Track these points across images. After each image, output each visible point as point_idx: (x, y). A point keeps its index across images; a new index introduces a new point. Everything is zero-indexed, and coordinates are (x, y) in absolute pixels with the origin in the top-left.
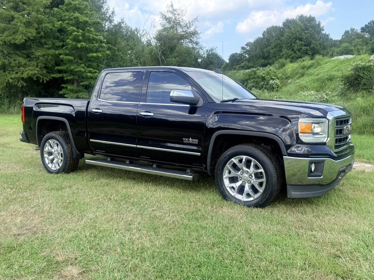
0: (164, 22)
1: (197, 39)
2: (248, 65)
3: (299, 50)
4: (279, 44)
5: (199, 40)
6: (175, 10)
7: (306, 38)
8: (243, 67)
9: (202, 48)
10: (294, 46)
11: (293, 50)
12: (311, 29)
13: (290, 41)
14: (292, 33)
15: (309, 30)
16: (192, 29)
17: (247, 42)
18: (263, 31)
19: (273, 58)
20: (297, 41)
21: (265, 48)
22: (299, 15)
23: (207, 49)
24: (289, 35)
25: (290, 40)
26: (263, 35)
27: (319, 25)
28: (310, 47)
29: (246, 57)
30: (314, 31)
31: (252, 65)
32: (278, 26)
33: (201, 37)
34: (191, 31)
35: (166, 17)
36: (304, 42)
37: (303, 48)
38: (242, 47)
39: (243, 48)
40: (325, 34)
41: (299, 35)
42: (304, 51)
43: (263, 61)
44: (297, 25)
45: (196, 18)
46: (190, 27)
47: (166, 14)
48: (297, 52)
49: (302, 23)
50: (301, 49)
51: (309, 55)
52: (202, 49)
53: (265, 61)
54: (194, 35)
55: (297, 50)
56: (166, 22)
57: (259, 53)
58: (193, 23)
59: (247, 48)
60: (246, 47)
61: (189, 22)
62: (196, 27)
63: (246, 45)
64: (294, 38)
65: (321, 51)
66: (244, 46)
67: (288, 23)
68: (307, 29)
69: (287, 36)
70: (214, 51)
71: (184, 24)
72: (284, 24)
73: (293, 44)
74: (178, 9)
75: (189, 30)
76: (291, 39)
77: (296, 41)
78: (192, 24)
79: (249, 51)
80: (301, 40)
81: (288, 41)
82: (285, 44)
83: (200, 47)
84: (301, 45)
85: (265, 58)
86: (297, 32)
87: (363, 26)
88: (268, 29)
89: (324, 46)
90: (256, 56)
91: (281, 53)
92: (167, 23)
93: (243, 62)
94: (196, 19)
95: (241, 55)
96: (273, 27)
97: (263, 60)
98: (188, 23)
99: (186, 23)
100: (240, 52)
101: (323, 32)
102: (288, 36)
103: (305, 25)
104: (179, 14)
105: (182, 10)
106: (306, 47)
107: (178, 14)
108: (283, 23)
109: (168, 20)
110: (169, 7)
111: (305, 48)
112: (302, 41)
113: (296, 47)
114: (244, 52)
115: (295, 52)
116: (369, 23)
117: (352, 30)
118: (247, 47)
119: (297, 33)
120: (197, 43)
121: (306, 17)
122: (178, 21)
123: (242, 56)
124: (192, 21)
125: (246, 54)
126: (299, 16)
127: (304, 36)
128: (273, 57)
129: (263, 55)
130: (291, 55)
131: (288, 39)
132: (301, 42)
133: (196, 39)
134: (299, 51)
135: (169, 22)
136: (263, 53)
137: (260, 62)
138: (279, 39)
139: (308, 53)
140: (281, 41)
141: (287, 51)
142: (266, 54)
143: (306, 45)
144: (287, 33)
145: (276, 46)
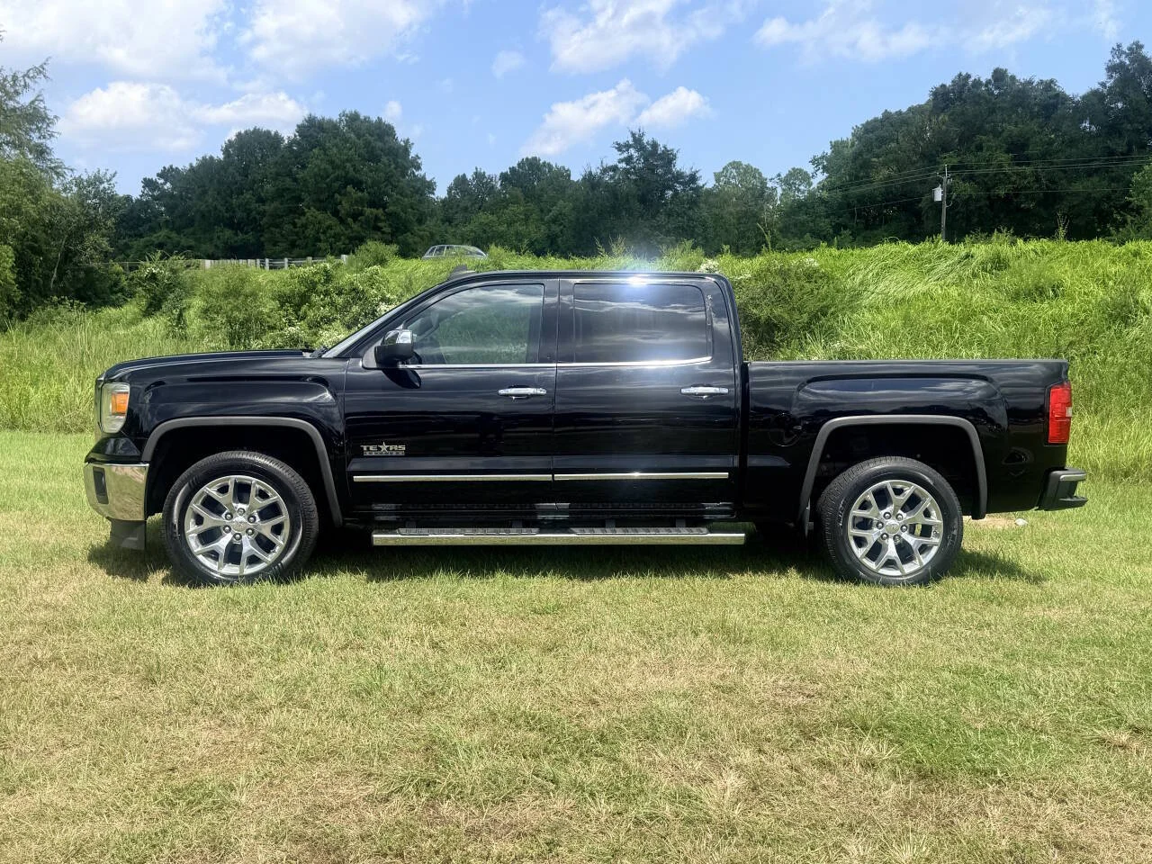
1: (44, 137)
2: (179, 243)
3: (355, 216)
4: (288, 189)
5: (49, 143)
7: (375, 183)
9: (59, 170)
10: (340, 203)
11: (336, 213)
12: (384, 159)
13: (325, 185)
14: (332, 162)
15: (380, 161)
16: (24, 100)
17: (164, 168)
18: (226, 140)
19: (273, 229)
20: (349, 188)
21: (235, 196)
22: (347, 112)
23: (77, 175)
24: (322, 167)
25: (327, 184)
26: (226, 151)
27: (406, 149)
28: (386, 210)
30: (393, 166)
31: (192, 243)
32: (273, 133)
33: (58, 133)
34: (17, 106)
36: (369, 193)
37: (368, 211)
38: (145, 179)
39: (148, 183)
40: (424, 177)
41: (354, 170)
42: (368, 222)
43: (228, 233)
44: (346, 140)
45: (42, 66)
46: (16, 92)
48: (349, 220)
49: (359, 136)
50: (361, 214)
51: (383, 233)
52: (57, 173)
53: (236, 235)
54: (31, 122)
55: (348, 215)
57: (216, 208)
58: (28, 80)
59: (165, 187)
60: (162, 181)
62: (38, 96)
63: (160, 176)
64: (337, 179)
65: (415, 228)
66: (154, 177)
67: (315, 131)
68: (376, 159)
69: (316, 170)
70: (106, 185)
72: (302, 130)
73: (337, 195)
75: (11, 104)
76: (328, 180)
77: (346, 187)
78: (26, 86)
79: (171, 196)
80: (358, 185)
81: (319, 185)
82: (309, 192)
83: (53, 165)
84: (360, 201)
85: (235, 225)
86: (347, 160)
87: (506, 170)
88: (239, 135)
89: (422, 214)
90: (203, 216)
91: (299, 219)
93: (152, 230)
94: (40, 71)
95: (144, 205)
96: (256, 131)
97: (230, 231)
98: (9, 79)
100: (141, 196)
101: (419, 173)
102: (320, 170)
103: (368, 144)
106: (374, 211)
108: (298, 126)
111: (372, 213)
112: (362, 191)
113: (345, 206)
114: (155, 198)
115: (342, 221)
116: (519, 164)
117: (479, 176)
118: (165, 184)
119: (348, 165)
120: (41, 152)
121: (367, 120)
123: (148, 207)
124: (26, 75)
125: (161, 205)
126: (347, 116)
127: (367, 173)
128: (271, 225)
129: (227, 215)
130: (329, 227)
131: (319, 179)
132: (360, 194)
133: (40, 138)
134: (355, 220)
136: (228, 211)
137: (219, 237)
138: (290, 174)
139: (378, 229)
140: (295, 180)
141: (320, 216)
142: (239, 214)
143: (372, 204)
144: (316, 162)
145: (280, 194)
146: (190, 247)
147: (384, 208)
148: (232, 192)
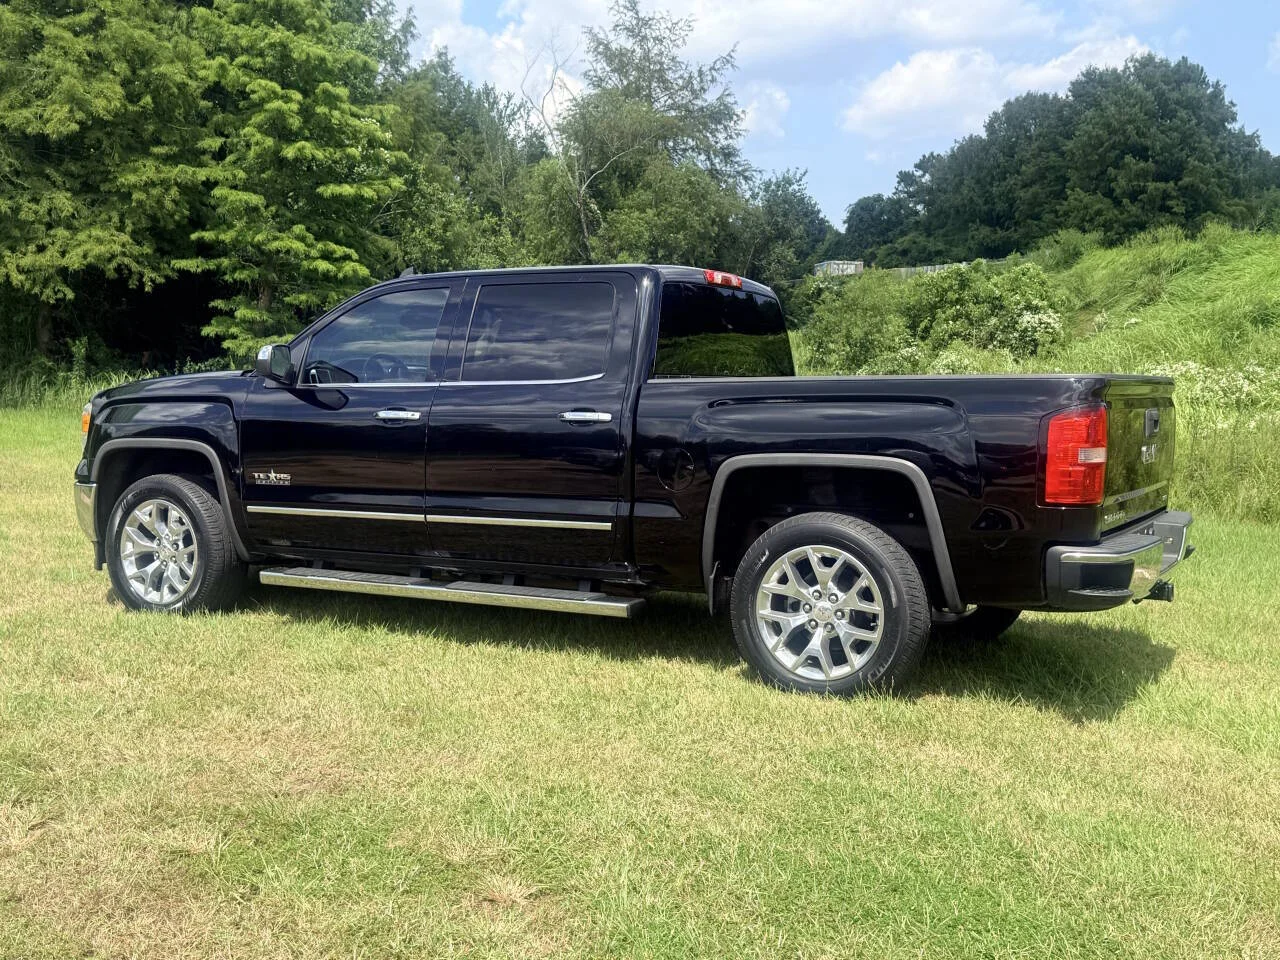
0: (602, 67)
1: (731, 137)
2: (925, 248)
3: (1134, 196)
4: (1053, 167)
5: (735, 143)
6: (645, 23)
7: (1165, 149)
8: (904, 253)
9: (747, 174)
10: (1115, 179)
11: (1109, 193)
12: (1182, 113)
13: (1097, 157)
14: (1108, 125)
15: (1175, 117)
16: (711, 97)
17: (924, 156)
18: (991, 113)
19: (1029, 221)
20: (1128, 158)
21: (996, 183)
22: (1138, 56)
23: (766, 177)
24: (1094, 134)
25: (1099, 155)
26: (990, 127)
27: (1217, 96)
28: (1180, 183)
29: (917, 213)
30: (1194, 122)
31: (941, 246)
32: (1051, 97)
33: (745, 130)
34: (705, 105)
35: (607, 47)
36: (1156, 162)
37: (1151, 186)
38: (900, 173)
39: (905, 178)
40: (1241, 131)
41: (1137, 133)
42: (1151, 201)
43: (985, 230)
44: (1130, 94)
45: (729, 55)
46: (703, 89)
47: (611, 36)
48: (1125, 201)
49: (1149, 87)
50: (1143, 191)
51: (1175, 214)
52: (746, 178)
53: (995, 232)
54: (719, 122)
55: (1124, 193)
56: (608, 69)
57: (971, 199)
58: (714, 73)
59: (923, 180)
60: (920, 173)
61: (701, 73)
62: (725, 90)
63: (918, 166)
64: (1113, 147)
65: (1224, 203)
66: (910, 168)
67: (1093, 88)
68: (1169, 114)
69: (1085, 138)
70: (795, 187)
71: (681, 77)
72: (1077, 88)
73: (1111, 170)
74: (658, 16)
75: (699, 103)
76: (1101, 150)
77: (1123, 158)
78: (713, 80)
79: (930, 191)
80: (1142, 153)
81: (1089, 158)
82: (1076, 169)
83: (740, 168)
84: (1143, 175)
85: (994, 220)
86: (1130, 122)
88: (1008, 104)
89: (1236, 183)
90: (958, 212)
91: (1061, 205)
92: (612, 71)
93: (903, 233)
94: (728, 60)
95: (896, 204)
96: (1030, 98)
97: (988, 229)
98: (696, 75)
99: (686, 75)
100: (894, 194)
101: (1234, 127)
102: (1090, 138)
103: (1160, 96)
104: (659, 40)
105: (674, 21)
106: (1161, 185)
107: (656, 39)
108: (1072, 83)
109: (618, 60)
110: (622, 9)
111: (1157, 189)
112: (1146, 159)
113: (1121, 184)
114: (911, 195)
115: (1117, 203)
118: (923, 176)
119: (1130, 127)
120: (728, 154)
121: (1164, 64)
122: (658, 67)
123: (901, 207)
124: (712, 68)
125: (917, 203)
126: (1137, 61)
127: (1157, 139)
128: (1028, 217)
129: (985, 208)
130: (1099, 213)
131: (1089, 150)
132: (1142, 164)
133: (726, 138)
134: (1134, 199)
135: (621, 70)
136: (986, 203)
137: (973, 237)
138: (1056, 149)
139: (1168, 210)
140: (1062, 154)
141: (1087, 198)
142: (1001, 207)
143: (1161, 177)
144: (1088, 127)
145: (1040, 176)
146: (939, 253)
147: (1177, 179)
148: (993, 178)
